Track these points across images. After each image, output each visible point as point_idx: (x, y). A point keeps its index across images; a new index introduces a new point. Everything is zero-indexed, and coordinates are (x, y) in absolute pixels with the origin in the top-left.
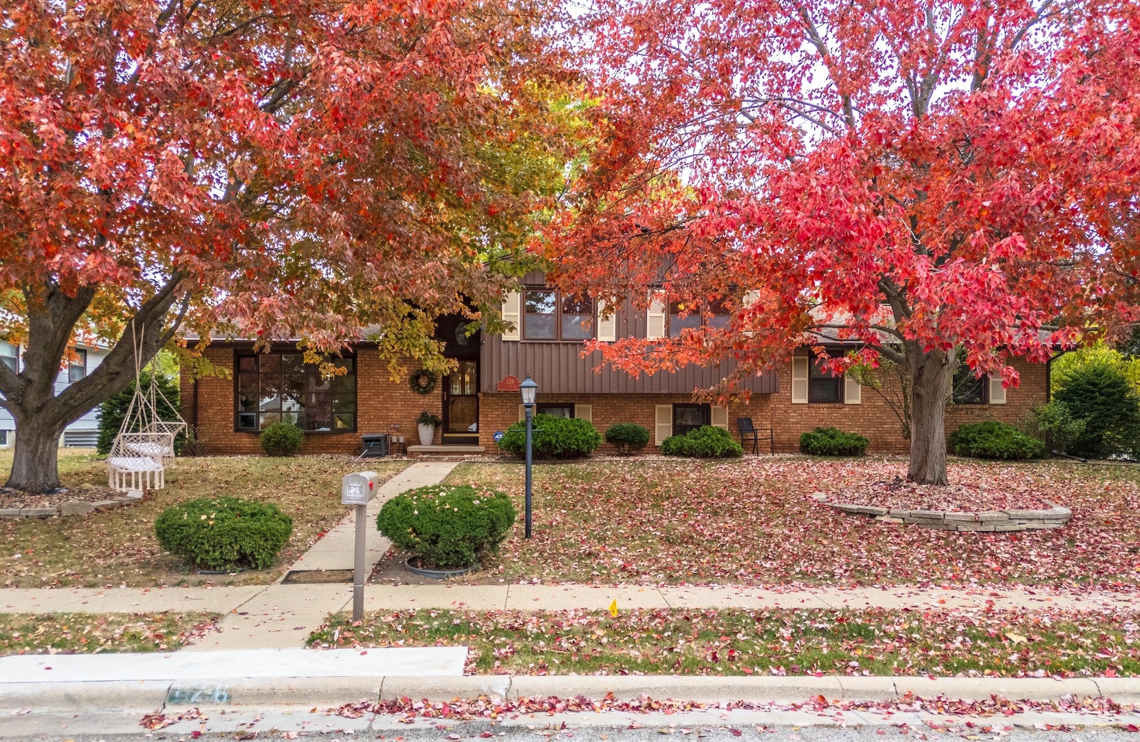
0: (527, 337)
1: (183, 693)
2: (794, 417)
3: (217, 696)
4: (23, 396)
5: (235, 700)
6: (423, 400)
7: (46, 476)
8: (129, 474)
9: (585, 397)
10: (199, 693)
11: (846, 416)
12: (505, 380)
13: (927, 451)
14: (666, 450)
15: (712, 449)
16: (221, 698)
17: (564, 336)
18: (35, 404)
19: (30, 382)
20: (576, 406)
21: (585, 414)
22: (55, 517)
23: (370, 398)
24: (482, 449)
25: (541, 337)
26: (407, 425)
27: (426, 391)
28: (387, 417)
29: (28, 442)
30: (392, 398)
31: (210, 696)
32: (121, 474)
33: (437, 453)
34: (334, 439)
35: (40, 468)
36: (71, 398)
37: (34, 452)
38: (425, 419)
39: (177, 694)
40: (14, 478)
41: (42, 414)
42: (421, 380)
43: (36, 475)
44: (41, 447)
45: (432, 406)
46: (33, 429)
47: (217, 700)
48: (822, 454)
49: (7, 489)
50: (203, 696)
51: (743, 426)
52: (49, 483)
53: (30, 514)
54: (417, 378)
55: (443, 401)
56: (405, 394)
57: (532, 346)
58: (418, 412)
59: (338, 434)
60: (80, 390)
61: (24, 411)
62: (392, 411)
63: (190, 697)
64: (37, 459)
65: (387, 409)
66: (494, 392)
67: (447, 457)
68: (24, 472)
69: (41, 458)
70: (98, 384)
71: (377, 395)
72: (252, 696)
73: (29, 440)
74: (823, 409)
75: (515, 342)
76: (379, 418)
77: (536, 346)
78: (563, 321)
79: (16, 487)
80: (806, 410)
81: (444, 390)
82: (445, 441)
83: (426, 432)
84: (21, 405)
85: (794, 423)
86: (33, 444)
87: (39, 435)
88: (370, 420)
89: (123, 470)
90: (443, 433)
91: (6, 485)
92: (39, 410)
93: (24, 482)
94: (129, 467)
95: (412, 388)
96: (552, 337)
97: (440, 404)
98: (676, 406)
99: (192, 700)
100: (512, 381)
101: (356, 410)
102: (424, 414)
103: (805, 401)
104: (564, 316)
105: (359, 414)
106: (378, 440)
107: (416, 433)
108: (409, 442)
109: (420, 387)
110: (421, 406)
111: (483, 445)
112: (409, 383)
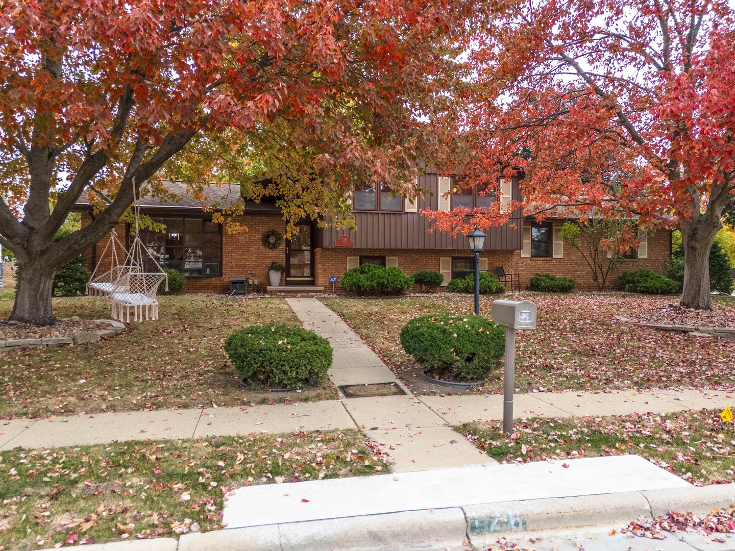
0: (356, 208)
1: (481, 522)
2: (522, 267)
3: (513, 523)
4: (28, 241)
5: (530, 527)
6: (272, 254)
7: (46, 310)
8: (132, 308)
9: (393, 252)
10: (496, 520)
11: (553, 265)
12: (341, 239)
13: (700, 287)
14: (453, 288)
15: (490, 288)
16: (517, 524)
17: (382, 207)
18: (39, 248)
19: (32, 229)
20: (387, 258)
21: (393, 263)
22: (71, 345)
23: (232, 252)
24: (322, 288)
25: (365, 208)
26: (259, 271)
27: (274, 246)
28: (245, 266)
29: (30, 281)
30: (249, 251)
31: (507, 523)
32: (125, 308)
33: (290, 292)
34: (204, 282)
35: (41, 303)
36: (76, 243)
37: (36, 290)
38: (274, 267)
39: (477, 523)
40: (17, 312)
41: (45, 257)
42: (270, 239)
43: (38, 309)
44: (42, 285)
45: (279, 258)
46: (36, 269)
47: (513, 527)
48: (561, 291)
49: (12, 322)
50: (500, 523)
51: (499, 272)
52: (48, 316)
53: (50, 343)
54: (268, 236)
55: (286, 254)
56: (258, 249)
57: (360, 215)
58: (268, 262)
59: (208, 278)
60: (84, 236)
61: (29, 253)
62: (249, 261)
63: (489, 526)
64: (38, 296)
65: (245, 259)
66: (333, 247)
67: (299, 295)
68: (27, 307)
69: (42, 295)
70: (100, 232)
71: (238, 249)
72: (543, 520)
73: (31, 279)
74: (540, 262)
76: (239, 266)
77: (363, 215)
78: (381, 197)
79: (21, 319)
80: (529, 262)
81: (286, 247)
82: (288, 283)
83: (275, 277)
84: (26, 249)
85: (522, 271)
86: (36, 283)
87: (41, 275)
88: (232, 268)
89: (128, 304)
90: (286, 277)
91: (10, 319)
92: (43, 253)
93: (26, 316)
94: (132, 301)
95: (264, 244)
96: (373, 208)
97: (284, 256)
98: (453, 258)
99: (492, 529)
100: (346, 240)
101: (222, 260)
102: (273, 263)
103: (529, 256)
104: (382, 195)
105: (224, 263)
106: (242, 282)
107: (268, 277)
108: (261, 284)
109: (270, 244)
110: (270, 258)
111: (322, 286)
112: (262, 241)
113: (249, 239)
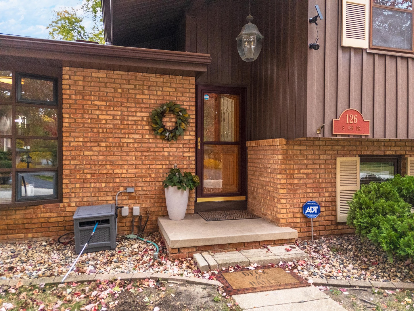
6: (168, 150)
12: (344, 116)
23: (84, 147)
25: (393, 46)
27: (173, 136)
28: (112, 177)
30: (120, 145)
34: (19, 215)
38: (179, 180)
42: (165, 119)
45: (182, 158)
54: (162, 115)
55: (197, 151)
56: (141, 141)
58: (161, 167)
59: (27, 207)
62: (121, 166)
65: (113, 163)
66: (328, 135)
71: (97, 141)
75: (360, 51)
76: (99, 178)
77: (388, 61)
81: (197, 136)
83: (179, 200)
88: (85, 181)
90: (196, 197)
95: (153, 130)
96: (406, 47)
97: (192, 155)
100: (355, 119)
101: (61, 165)
105: (65, 172)
106: (105, 221)
107: (162, 199)
108: (146, 212)
109: (165, 130)
110: (165, 158)
111: (288, 225)
112: (149, 123)
113: (122, 120)
